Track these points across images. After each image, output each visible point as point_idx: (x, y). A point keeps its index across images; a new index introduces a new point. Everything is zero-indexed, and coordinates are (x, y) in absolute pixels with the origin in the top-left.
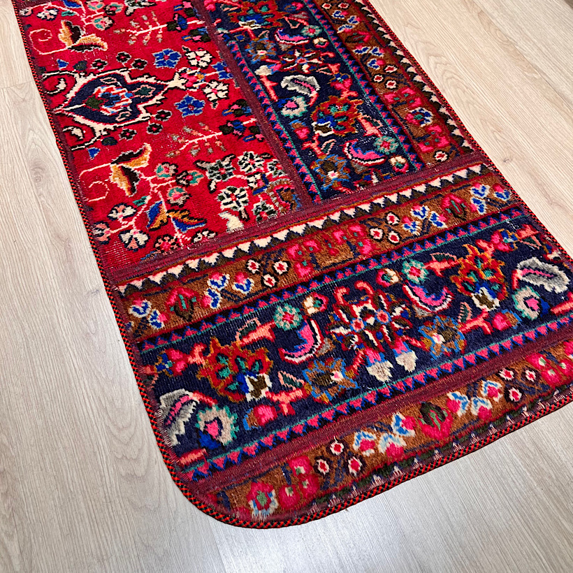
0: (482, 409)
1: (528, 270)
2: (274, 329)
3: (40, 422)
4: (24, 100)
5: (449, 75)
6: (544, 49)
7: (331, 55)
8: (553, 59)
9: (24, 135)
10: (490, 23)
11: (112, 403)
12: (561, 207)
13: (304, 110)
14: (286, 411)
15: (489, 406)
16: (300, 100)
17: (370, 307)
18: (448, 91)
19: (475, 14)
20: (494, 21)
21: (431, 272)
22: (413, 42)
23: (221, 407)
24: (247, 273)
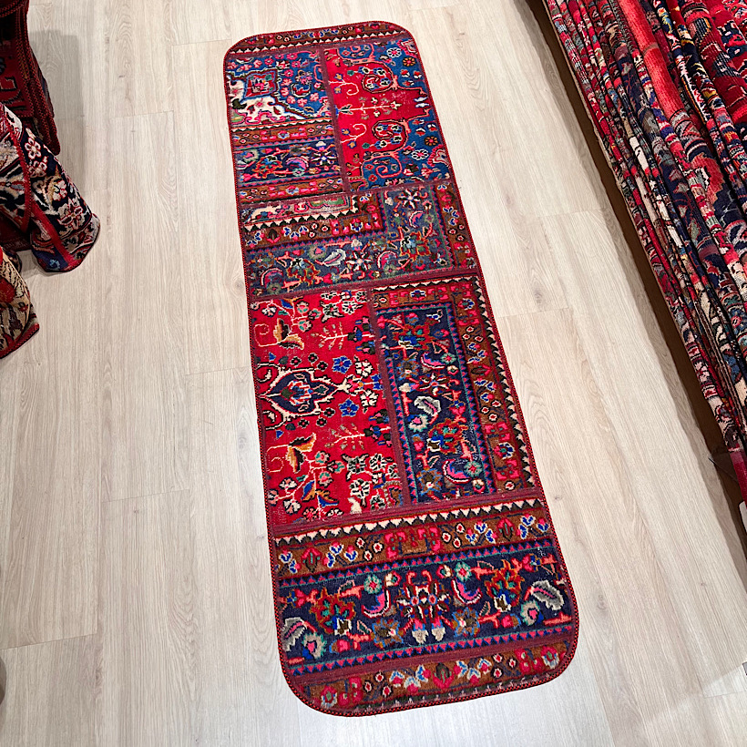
0: (474, 677)
1: (539, 590)
2: (362, 591)
3: (217, 616)
4: (242, 381)
5: (540, 415)
6: (622, 405)
7: (457, 382)
8: (626, 416)
9: (238, 409)
10: (589, 372)
11: (258, 614)
12: (583, 544)
13: (425, 427)
14: (356, 647)
15: (479, 676)
16: (424, 418)
17: (426, 590)
18: (535, 430)
19: (580, 362)
20: (593, 372)
21: (474, 574)
22: (523, 380)
23: (318, 634)
24: (355, 547)
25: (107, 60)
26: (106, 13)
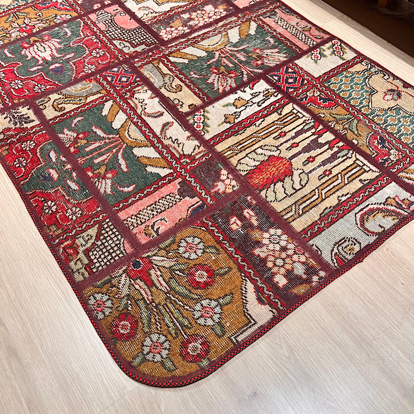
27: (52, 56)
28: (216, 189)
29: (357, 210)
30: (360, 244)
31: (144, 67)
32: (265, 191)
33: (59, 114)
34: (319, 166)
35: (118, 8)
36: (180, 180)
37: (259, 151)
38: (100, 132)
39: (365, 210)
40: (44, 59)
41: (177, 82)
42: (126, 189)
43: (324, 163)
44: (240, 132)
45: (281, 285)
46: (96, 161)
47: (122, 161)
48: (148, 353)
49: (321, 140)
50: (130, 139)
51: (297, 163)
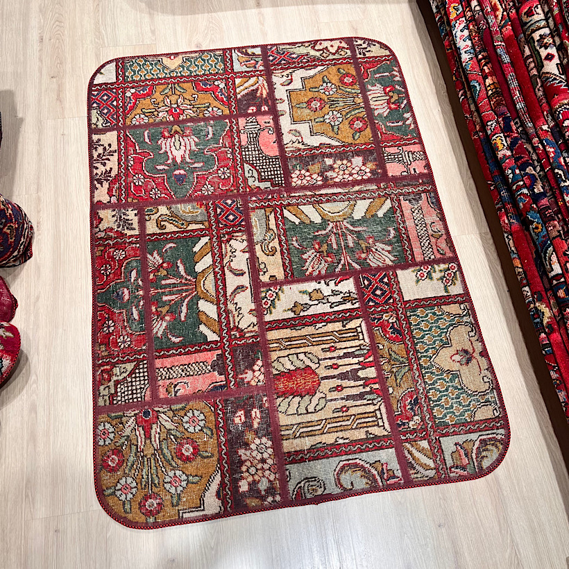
25: (41, 60)
26: (41, 11)
27: (183, 158)
28: (244, 376)
29: (344, 458)
30: (325, 489)
31: (256, 210)
32: (282, 399)
33: (159, 231)
34: (342, 399)
35: (271, 121)
36: (219, 352)
37: (302, 356)
38: (181, 269)
39: (350, 462)
40: (174, 159)
41: (276, 243)
42: (173, 339)
43: (348, 398)
44: (298, 328)
45: (241, 490)
46: (165, 298)
47: (184, 309)
48: (118, 490)
49: (361, 374)
50: (202, 288)
51: (326, 385)
